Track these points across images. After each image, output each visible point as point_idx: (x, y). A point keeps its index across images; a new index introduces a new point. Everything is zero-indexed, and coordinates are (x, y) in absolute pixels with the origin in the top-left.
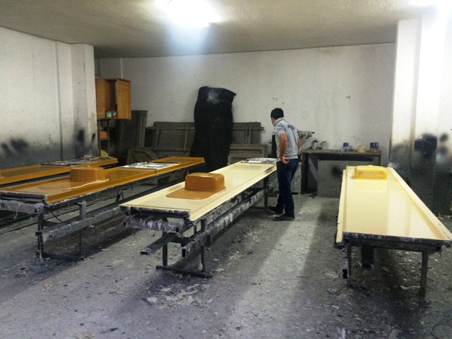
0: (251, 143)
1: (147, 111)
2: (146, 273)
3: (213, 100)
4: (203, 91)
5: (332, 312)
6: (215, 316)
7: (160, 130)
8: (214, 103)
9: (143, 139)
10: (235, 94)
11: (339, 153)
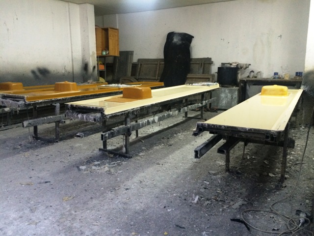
0: (203, 73)
1: (133, 51)
2: (92, 152)
3: (177, 42)
4: (170, 36)
5: (202, 185)
6: (117, 180)
7: (141, 65)
8: (178, 44)
9: (130, 71)
10: (193, 37)
11: (269, 80)
